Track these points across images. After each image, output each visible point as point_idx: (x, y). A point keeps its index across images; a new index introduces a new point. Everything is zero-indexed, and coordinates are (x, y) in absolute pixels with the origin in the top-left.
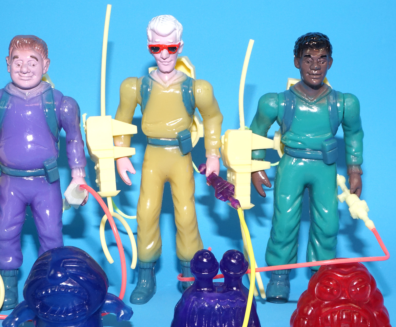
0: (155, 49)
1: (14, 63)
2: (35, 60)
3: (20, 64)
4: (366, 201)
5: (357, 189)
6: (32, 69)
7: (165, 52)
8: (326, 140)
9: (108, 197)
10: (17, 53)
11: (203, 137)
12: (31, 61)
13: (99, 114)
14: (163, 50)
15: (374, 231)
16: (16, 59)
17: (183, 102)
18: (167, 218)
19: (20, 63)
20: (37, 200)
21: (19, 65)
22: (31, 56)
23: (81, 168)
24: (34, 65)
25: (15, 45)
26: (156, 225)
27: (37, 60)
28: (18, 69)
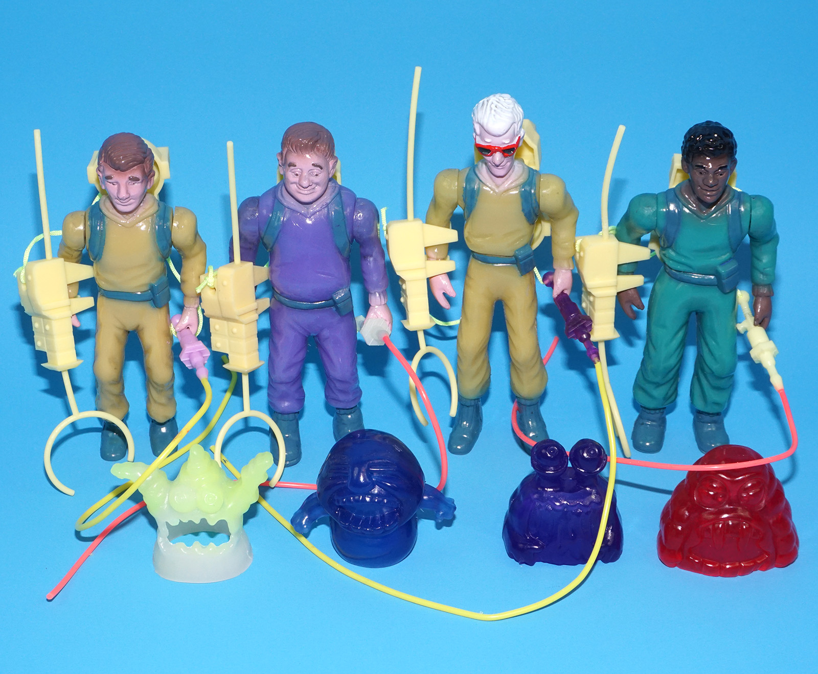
0: (485, 151)
1: (289, 170)
2: (319, 168)
3: (297, 173)
4: (774, 342)
5: (764, 319)
6: (316, 180)
7: (498, 157)
8: (723, 264)
9: (419, 331)
10: (293, 158)
11: (550, 235)
12: (313, 171)
13: (405, 217)
14: (495, 152)
15: (782, 393)
16: (292, 168)
17: (522, 213)
18: (498, 336)
19: (298, 171)
20: (326, 333)
21: (297, 175)
22: (313, 165)
23: (382, 292)
24: (317, 175)
25: (290, 147)
26: (483, 357)
27: (321, 168)
28: (296, 179)
